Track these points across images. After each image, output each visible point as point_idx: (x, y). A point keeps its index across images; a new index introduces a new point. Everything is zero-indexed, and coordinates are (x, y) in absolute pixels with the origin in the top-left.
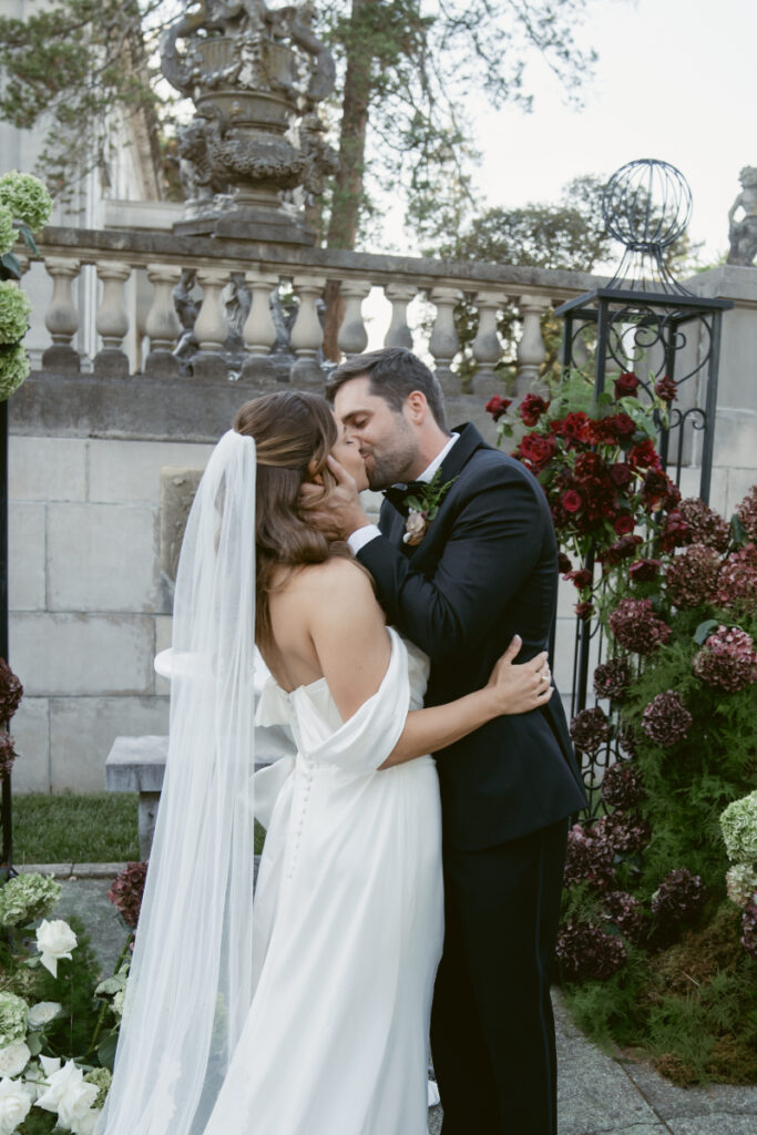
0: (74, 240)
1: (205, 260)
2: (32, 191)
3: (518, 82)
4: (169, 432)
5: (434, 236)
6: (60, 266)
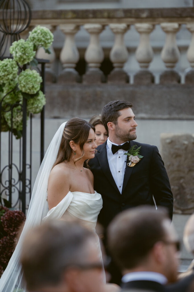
0: (121, 14)
1: (189, 19)
2: (43, 34)
4: (170, 114)
6: (117, 28)
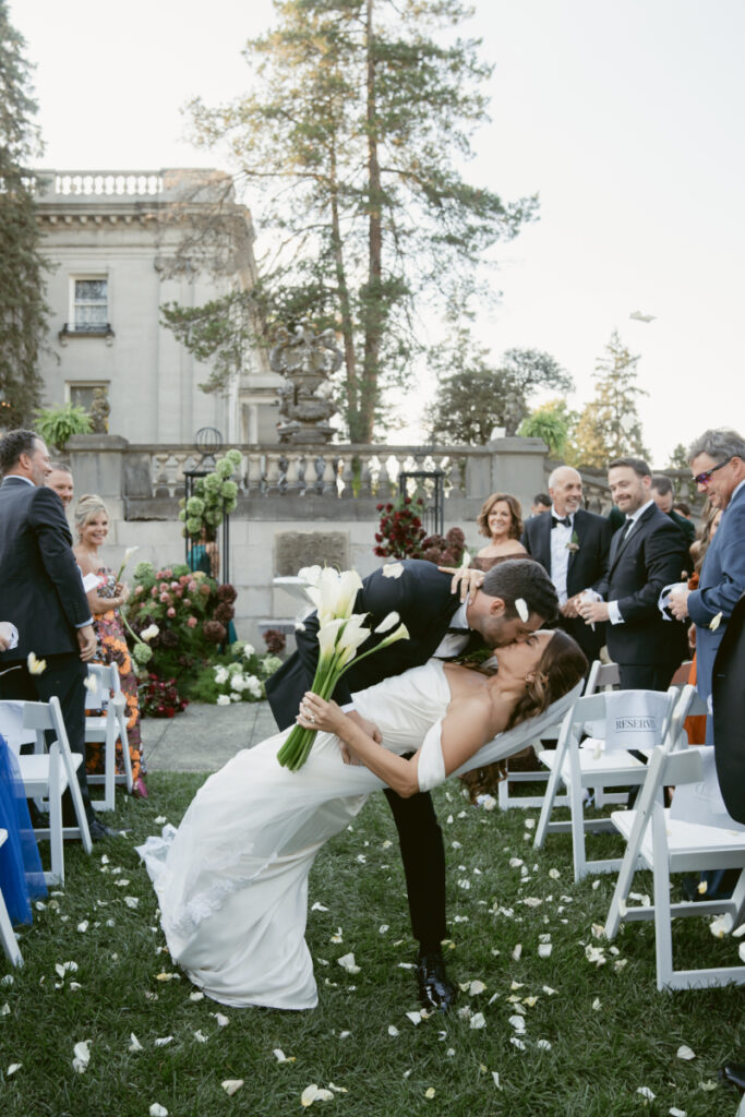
1: (289, 452)
4: (277, 518)
5: (447, 369)
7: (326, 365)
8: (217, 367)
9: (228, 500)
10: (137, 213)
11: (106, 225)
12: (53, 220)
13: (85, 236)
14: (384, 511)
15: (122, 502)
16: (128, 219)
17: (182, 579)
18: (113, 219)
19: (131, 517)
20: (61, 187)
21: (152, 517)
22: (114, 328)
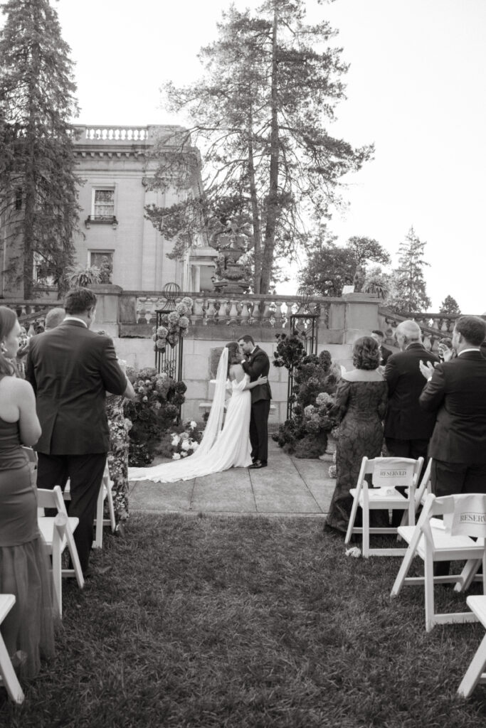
3: (326, 210)
4: (212, 338)
5: (312, 248)
7: (245, 244)
8: (178, 243)
9: (182, 329)
10: (133, 151)
11: (114, 158)
12: (84, 154)
13: (102, 165)
14: (280, 337)
15: (117, 326)
16: (128, 155)
17: (153, 378)
18: (119, 155)
19: (123, 335)
20: (89, 136)
21: (136, 335)
22: (118, 219)
